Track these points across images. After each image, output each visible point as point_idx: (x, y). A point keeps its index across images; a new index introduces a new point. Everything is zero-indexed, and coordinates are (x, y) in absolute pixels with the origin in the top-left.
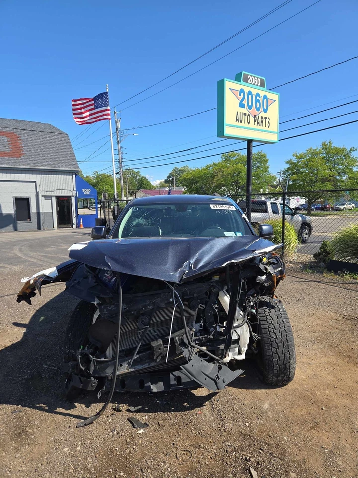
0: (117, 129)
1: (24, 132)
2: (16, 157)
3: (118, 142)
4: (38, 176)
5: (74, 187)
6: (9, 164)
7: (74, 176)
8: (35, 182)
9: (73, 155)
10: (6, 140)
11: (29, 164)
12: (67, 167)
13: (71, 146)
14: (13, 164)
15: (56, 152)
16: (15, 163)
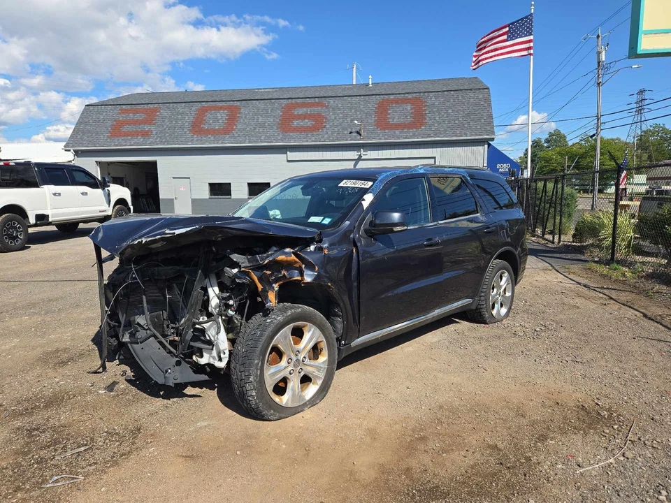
0: (599, 63)
1: (431, 95)
2: (415, 128)
3: (598, 84)
4: (439, 149)
5: (486, 161)
6: (406, 138)
7: (486, 146)
8: (434, 158)
9: (490, 116)
10: (409, 109)
11: (429, 136)
12: (477, 135)
13: (490, 105)
14: (411, 137)
15: (468, 115)
16: (414, 136)
